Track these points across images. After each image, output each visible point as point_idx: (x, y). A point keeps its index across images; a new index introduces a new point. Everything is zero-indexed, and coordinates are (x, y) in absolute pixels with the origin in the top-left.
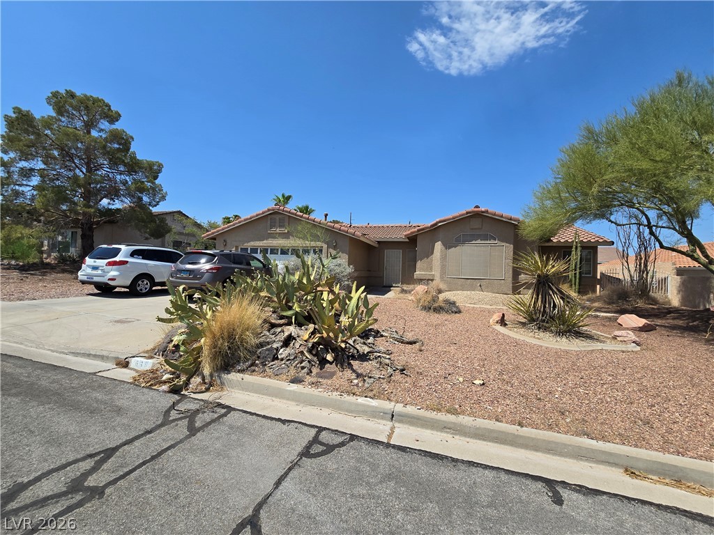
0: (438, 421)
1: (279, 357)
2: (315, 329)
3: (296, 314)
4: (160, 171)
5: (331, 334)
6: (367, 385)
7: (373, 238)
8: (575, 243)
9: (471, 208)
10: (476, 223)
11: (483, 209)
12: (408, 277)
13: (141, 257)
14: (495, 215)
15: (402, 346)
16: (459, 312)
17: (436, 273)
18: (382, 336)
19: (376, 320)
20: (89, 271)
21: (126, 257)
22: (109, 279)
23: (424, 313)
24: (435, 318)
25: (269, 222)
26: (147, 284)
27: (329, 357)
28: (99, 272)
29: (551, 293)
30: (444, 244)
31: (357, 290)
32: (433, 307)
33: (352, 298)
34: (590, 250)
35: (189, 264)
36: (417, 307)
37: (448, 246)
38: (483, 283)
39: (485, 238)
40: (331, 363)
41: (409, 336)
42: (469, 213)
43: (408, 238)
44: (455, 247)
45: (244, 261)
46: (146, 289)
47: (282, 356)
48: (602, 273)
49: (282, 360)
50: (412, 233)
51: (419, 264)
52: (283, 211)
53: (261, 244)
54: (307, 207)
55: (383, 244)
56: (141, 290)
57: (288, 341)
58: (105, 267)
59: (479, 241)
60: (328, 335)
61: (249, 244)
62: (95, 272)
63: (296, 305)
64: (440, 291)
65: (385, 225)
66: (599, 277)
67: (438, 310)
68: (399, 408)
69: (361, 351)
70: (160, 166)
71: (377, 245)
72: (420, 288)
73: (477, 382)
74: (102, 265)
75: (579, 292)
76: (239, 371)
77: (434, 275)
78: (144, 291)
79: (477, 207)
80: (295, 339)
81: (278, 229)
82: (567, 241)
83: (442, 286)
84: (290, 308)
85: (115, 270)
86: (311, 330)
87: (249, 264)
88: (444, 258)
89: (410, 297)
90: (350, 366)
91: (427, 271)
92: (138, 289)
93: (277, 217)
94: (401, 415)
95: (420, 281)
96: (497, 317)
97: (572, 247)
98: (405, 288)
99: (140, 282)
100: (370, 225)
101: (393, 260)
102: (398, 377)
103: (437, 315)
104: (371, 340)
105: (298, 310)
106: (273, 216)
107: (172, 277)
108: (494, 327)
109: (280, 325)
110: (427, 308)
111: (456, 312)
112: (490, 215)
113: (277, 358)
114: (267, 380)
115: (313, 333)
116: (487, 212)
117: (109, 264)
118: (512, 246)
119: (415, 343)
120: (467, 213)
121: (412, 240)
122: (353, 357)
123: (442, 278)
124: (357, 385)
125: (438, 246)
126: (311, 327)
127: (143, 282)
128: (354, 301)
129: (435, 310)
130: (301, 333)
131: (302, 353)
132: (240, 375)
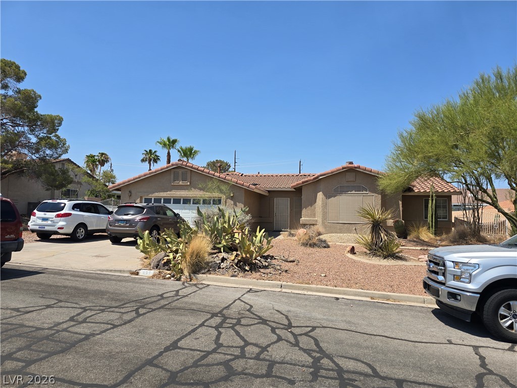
0: (300, 287)
1: (221, 267)
2: (237, 254)
3: (224, 246)
4: (60, 124)
5: (248, 255)
6: (269, 276)
7: (264, 187)
8: (431, 193)
9: (345, 165)
10: (350, 177)
11: (356, 165)
12: (294, 222)
13: (79, 210)
14: (365, 170)
15: (287, 263)
16: (328, 247)
17: (319, 218)
18: (275, 259)
19: (272, 246)
20: (40, 222)
21: (70, 210)
22: (59, 228)
23: (303, 247)
24: (309, 250)
25: (172, 176)
26: (83, 232)
27: (247, 268)
28: (49, 222)
29: (380, 232)
30: (325, 194)
31: (260, 232)
32: (309, 244)
33: (257, 236)
34: (444, 200)
35: (125, 215)
36: (299, 244)
37: (328, 196)
38: (358, 227)
39: (359, 189)
40: (248, 271)
41: (292, 259)
42: (345, 168)
43: (295, 189)
44: (335, 196)
45: (161, 212)
46: (82, 235)
47: (223, 266)
48: (456, 218)
49: (223, 268)
50: (297, 184)
51: (304, 211)
52: (186, 166)
53: (165, 195)
54: (191, 149)
55: (273, 193)
56: (79, 236)
57: (223, 260)
58: (54, 219)
59: (353, 192)
60: (246, 256)
61: (153, 195)
62: (44, 223)
63: (223, 241)
64: (320, 234)
65: (275, 174)
66: (453, 221)
67: (313, 245)
68: (284, 283)
69: (264, 264)
70: (61, 120)
71: (267, 194)
72: (301, 231)
73: (323, 275)
74: (53, 217)
75: (435, 234)
76: (203, 273)
77: (317, 221)
78: (81, 237)
79: (351, 163)
80: (226, 259)
81: (181, 182)
82: (425, 191)
83: (321, 230)
84: (220, 243)
85: (63, 221)
86: (235, 254)
87: (165, 214)
88: (325, 206)
89: (295, 238)
90: (259, 271)
91: (311, 217)
92: (78, 235)
93: (180, 171)
94: (285, 285)
95: (304, 226)
96: (349, 249)
97: (429, 196)
98: (292, 232)
99: (79, 230)
100: (260, 174)
101: (282, 207)
102: (284, 274)
103: (311, 249)
104: (269, 260)
105: (225, 244)
106: (176, 170)
107: (110, 226)
108: (346, 255)
109: (215, 253)
110: (305, 245)
111: (325, 247)
112: (361, 170)
113: (220, 268)
114: (218, 276)
115: (236, 256)
116: (359, 167)
117: (58, 216)
118: (380, 196)
119: (294, 262)
120: (343, 168)
121: (298, 190)
122: (260, 267)
123: (323, 223)
124: (264, 276)
125: (320, 195)
126: (235, 253)
127: (80, 230)
128: (258, 238)
129: (310, 245)
130: (229, 256)
131: (232, 265)
132: (204, 276)
